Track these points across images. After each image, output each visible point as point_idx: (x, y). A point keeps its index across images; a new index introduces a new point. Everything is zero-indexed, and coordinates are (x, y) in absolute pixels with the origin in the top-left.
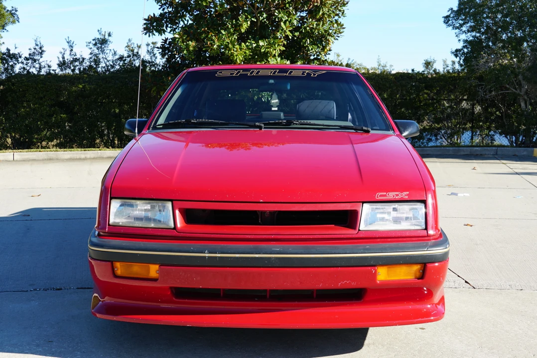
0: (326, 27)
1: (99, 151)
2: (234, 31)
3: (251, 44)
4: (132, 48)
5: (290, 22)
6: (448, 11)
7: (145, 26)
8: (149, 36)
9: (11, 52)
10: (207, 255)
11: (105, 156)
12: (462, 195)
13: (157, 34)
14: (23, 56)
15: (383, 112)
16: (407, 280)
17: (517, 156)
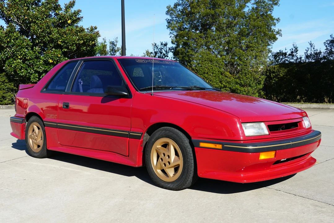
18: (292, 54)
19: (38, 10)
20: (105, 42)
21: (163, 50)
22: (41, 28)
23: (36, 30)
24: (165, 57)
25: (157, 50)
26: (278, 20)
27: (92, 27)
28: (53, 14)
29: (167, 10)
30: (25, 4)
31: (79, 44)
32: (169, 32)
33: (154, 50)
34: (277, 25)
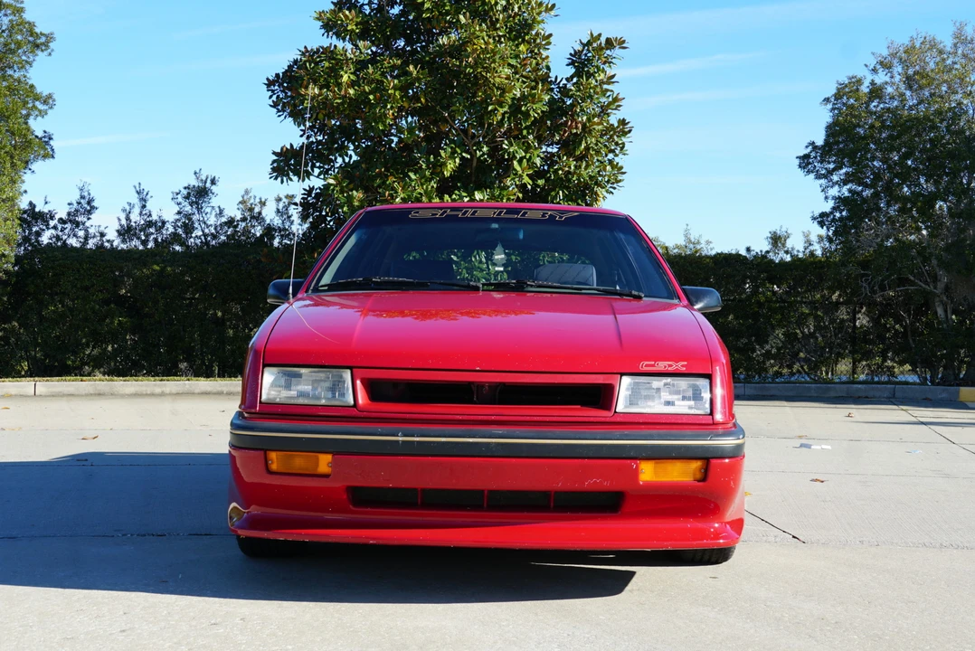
0: (592, 170)
1: (187, 382)
2: (431, 174)
3: (461, 197)
4: (251, 205)
5: (528, 160)
6: (807, 147)
7: (275, 165)
8: (282, 182)
9: (37, 210)
10: (401, 439)
11: (197, 391)
12: (818, 447)
13: (295, 178)
14: (57, 217)
15: (665, 272)
16: (682, 482)
17: (931, 400)
18: (72, 220)
34: (44, 115)
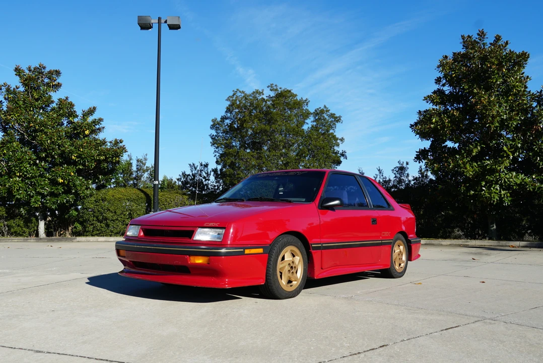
7: (417, 156)
19: (47, 116)
20: (131, 159)
21: (203, 172)
22: (51, 139)
23: (44, 141)
24: (206, 180)
25: (196, 172)
26: (342, 140)
27: (116, 140)
28: (65, 122)
29: (212, 123)
30: (30, 108)
31: (99, 160)
32: (214, 150)
33: (192, 172)
34: (341, 145)
